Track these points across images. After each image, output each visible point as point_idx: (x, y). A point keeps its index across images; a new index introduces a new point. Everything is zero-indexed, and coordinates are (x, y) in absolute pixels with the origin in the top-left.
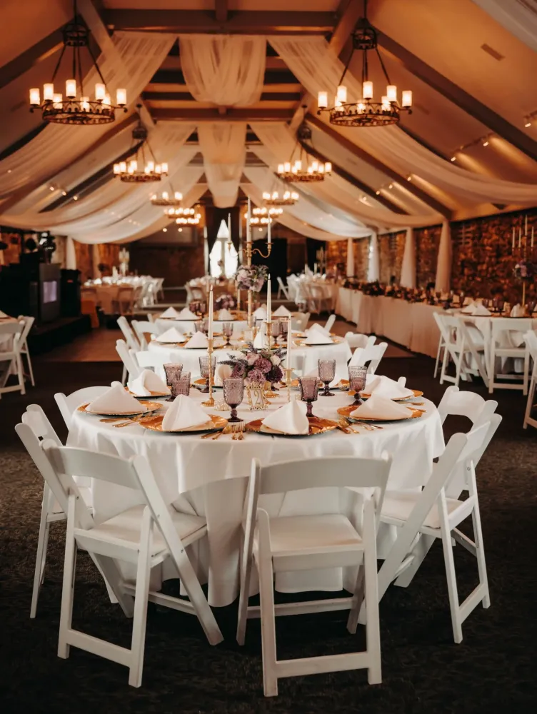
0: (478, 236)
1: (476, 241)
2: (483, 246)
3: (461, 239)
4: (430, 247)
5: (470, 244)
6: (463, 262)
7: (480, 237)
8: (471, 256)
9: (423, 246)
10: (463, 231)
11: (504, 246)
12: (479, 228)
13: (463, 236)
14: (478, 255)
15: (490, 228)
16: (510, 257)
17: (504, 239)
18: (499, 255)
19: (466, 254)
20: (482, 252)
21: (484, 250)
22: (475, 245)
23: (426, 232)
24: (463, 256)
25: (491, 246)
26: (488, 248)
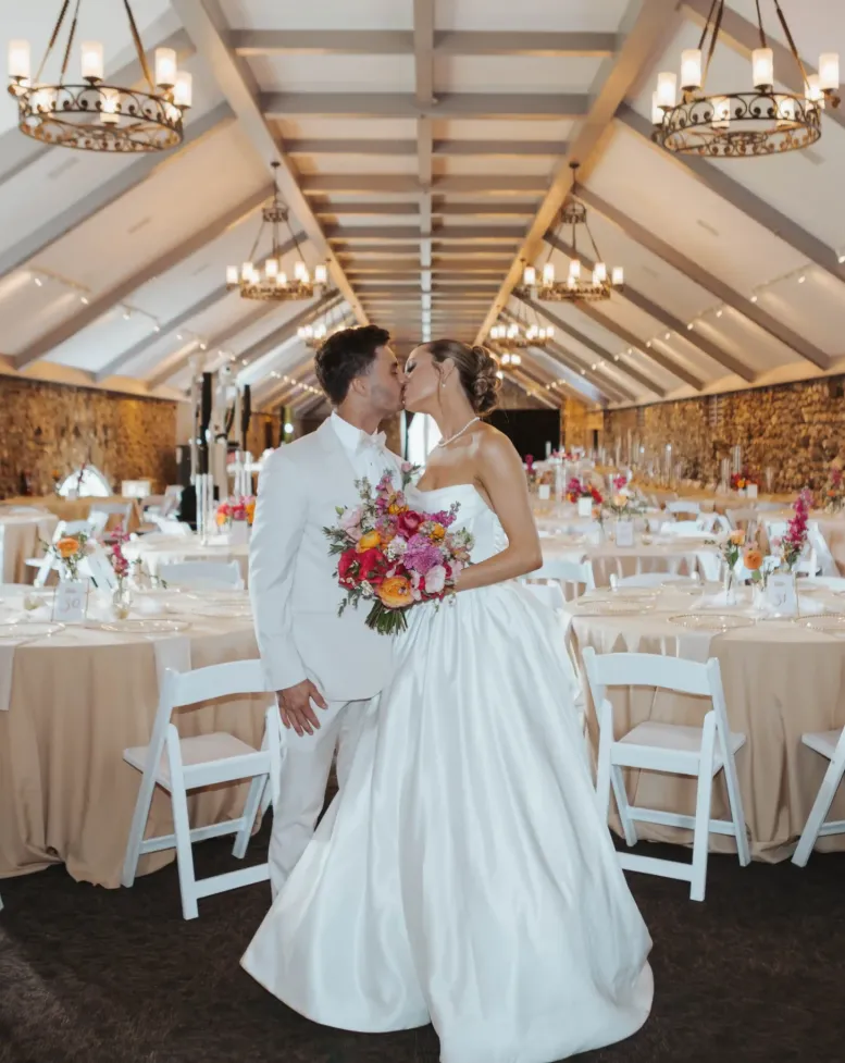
0: (730, 413)
1: (728, 418)
2: (734, 424)
3: (713, 415)
4: (681, 425)
5: (723, 422)
6: (715, 443)
7: (732, 415)
8: (723, 437)
9: (673, 423)
10: (715, 406)
11: (755, 425)
12: (730, 404)
13: (715, 412)
14: (730, 437)
15: (741, 404)
16: (761, 439)
17: (755, 418)
18: (750, 437)
19: (718, 435)
20: (733, 431)
21: (735, 429)
22: (726, 424)
23: (676, 406)
24: (714, 437)
25: (743, 425)
26: (740, 428)
